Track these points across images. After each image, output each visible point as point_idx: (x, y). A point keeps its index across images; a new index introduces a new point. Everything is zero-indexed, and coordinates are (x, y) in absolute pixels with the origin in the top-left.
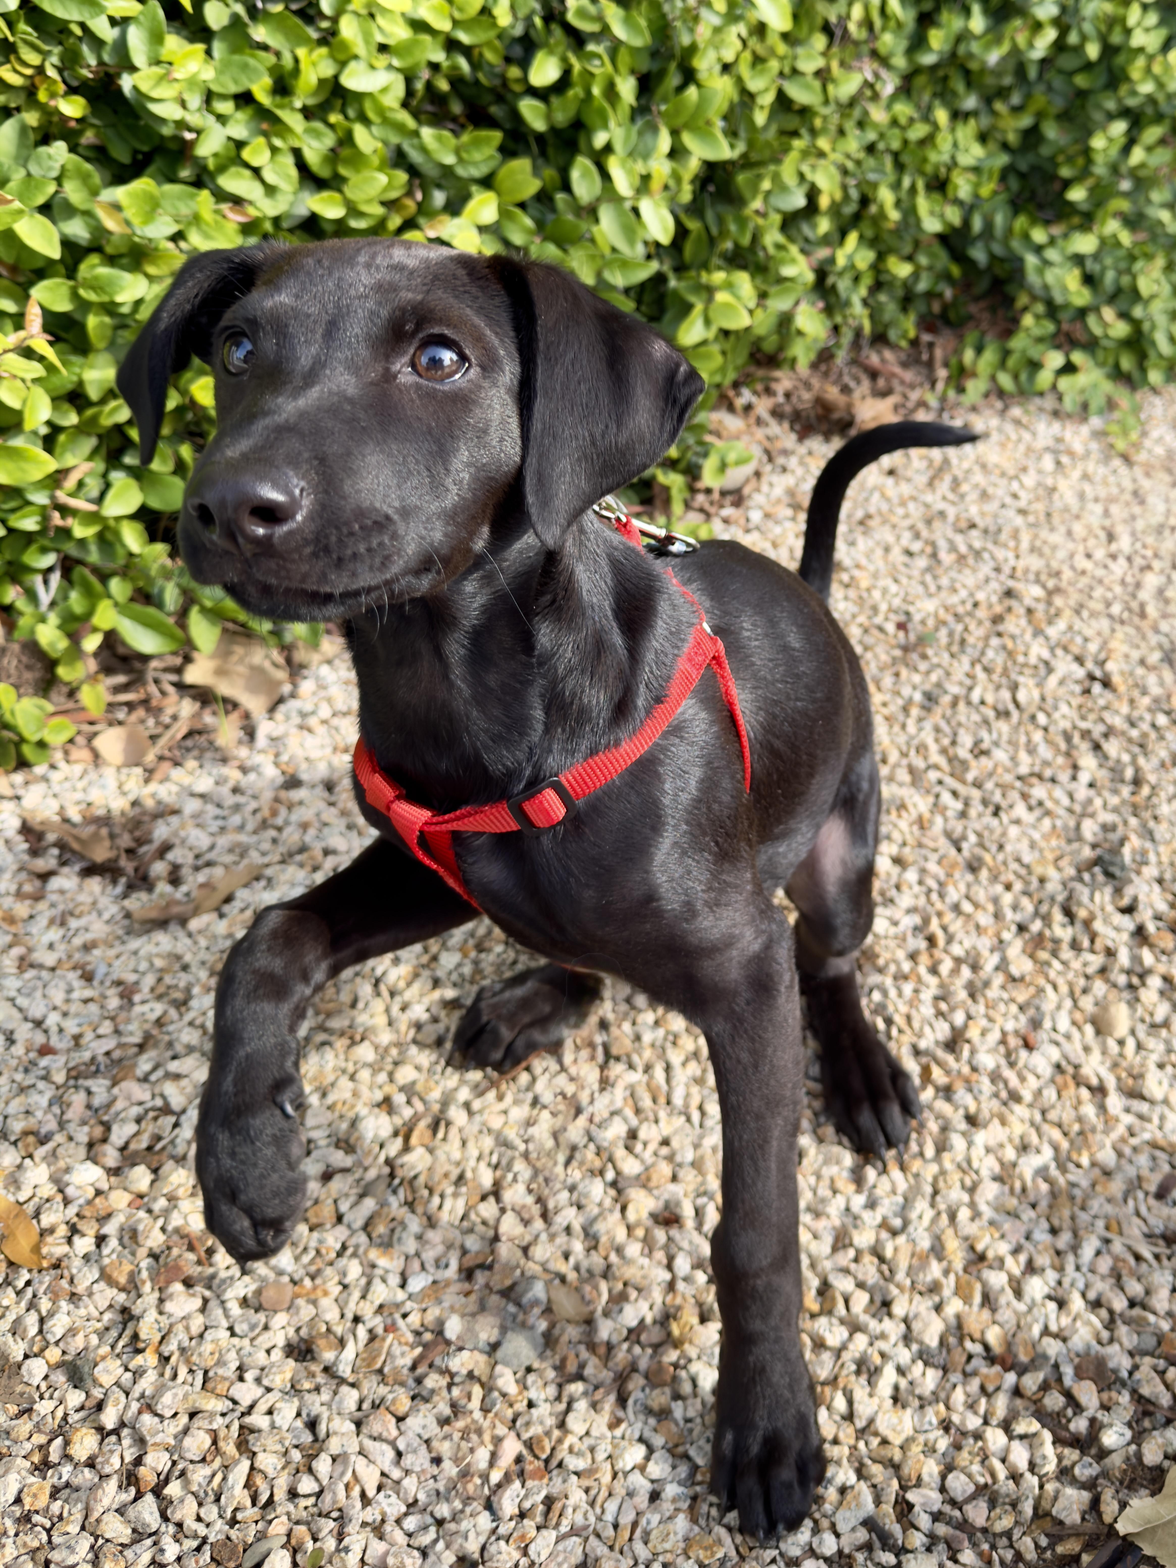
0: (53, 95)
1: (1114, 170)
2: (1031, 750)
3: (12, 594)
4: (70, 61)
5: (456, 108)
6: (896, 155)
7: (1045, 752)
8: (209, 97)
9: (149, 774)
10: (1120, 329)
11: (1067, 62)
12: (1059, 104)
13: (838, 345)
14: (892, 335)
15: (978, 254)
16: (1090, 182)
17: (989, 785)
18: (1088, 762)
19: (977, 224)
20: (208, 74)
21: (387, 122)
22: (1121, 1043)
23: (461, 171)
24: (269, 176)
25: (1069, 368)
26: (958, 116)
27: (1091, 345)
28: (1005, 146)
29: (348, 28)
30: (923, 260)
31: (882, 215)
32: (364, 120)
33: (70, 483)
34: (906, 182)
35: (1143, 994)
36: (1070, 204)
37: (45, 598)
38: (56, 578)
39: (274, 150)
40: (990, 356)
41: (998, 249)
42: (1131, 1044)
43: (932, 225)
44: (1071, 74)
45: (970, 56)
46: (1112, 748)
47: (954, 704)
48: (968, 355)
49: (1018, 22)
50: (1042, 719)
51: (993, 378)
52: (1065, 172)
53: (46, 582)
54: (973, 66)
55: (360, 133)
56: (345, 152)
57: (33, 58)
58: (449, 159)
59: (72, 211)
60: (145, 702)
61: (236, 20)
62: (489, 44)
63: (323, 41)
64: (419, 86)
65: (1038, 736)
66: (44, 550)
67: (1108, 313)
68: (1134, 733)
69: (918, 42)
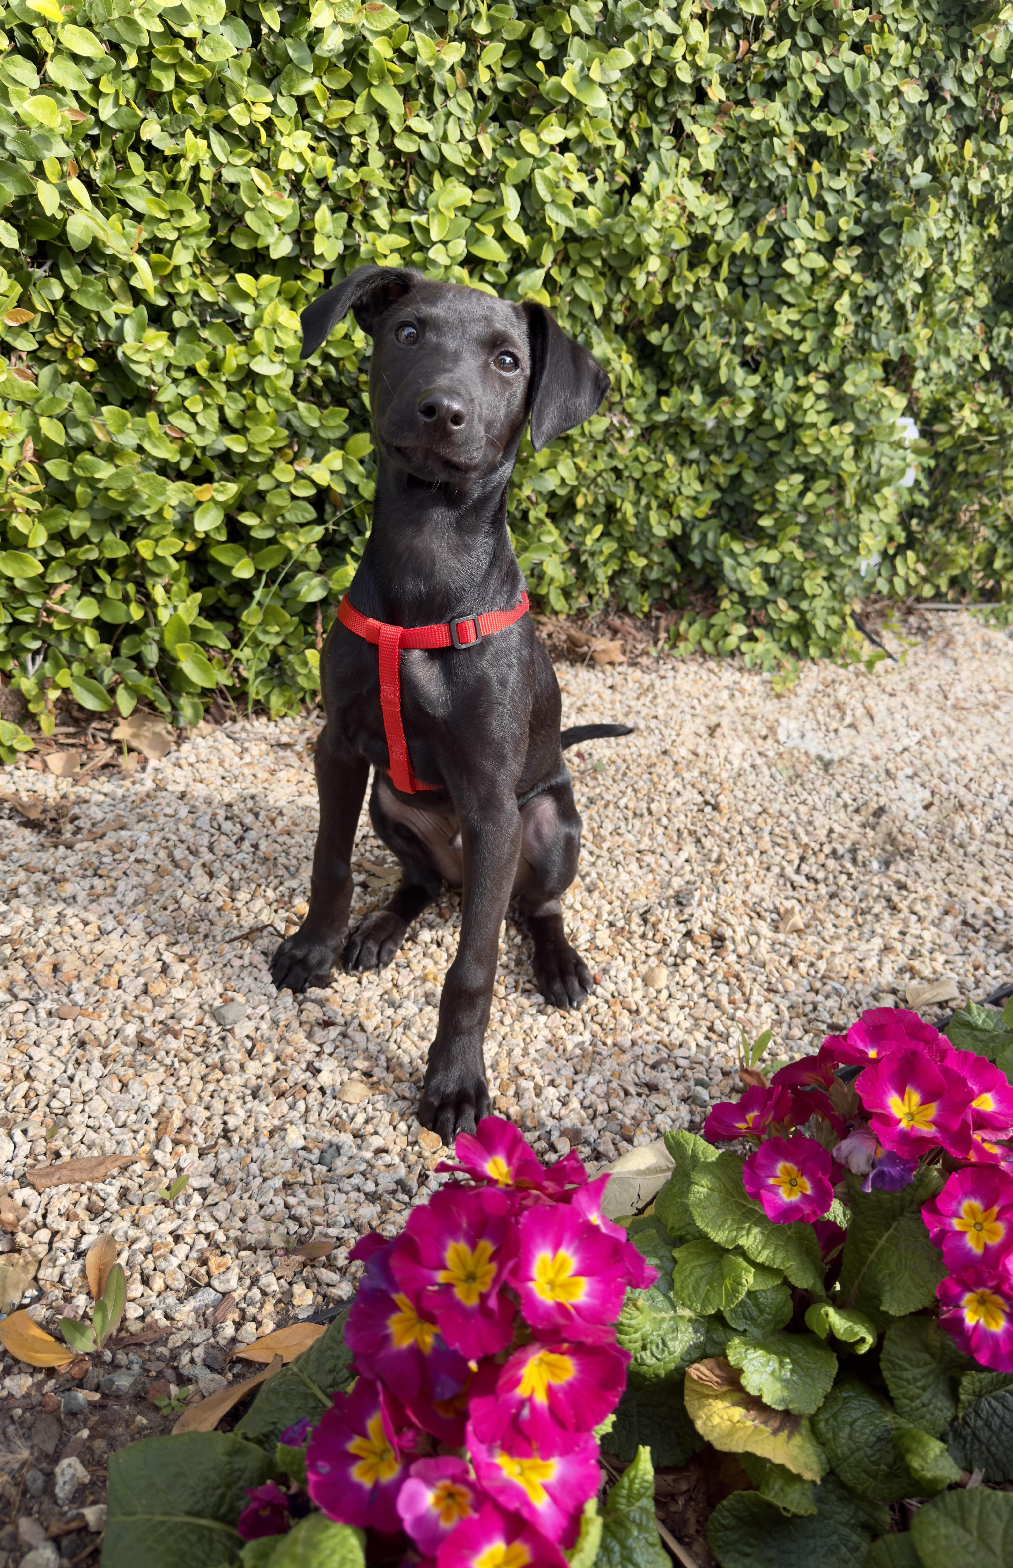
0: (77, 356)
1: (794, 507)
2: (652, 837)
3: (11, 665)
4: (89, 335)
5: (327, 399)
6: (637, 481)
7: (661, 839)
8: (169, 368)
9: (76, 782)
10: (791, 617)
11: (763, 432)
12: (757, 461)
13: (591, 608)
14: (631, 608)
15: (696, 559)
16: (776, 515)
17: (617, 852)
18: (690, 849)
19: (695, 538)
20: (170, 352)
21: (278, 397)
22: (659, 991)
23: (322, 434)
24: (200, 419)
25: (751, 638)
26: (684, 462)
27: (770, 626)
28: (718, 486)
29: (259, 336)
30: (656, 558)
31: (625, 521)
32: (265, 395)
33: (57, 595)
34: (644, 501)
35: (682, 968)
36: (762, 529)
37: (31, 669)
38: (39, 659)
39: (206, 406)
40: (697, 627)
41: (709, 556)
42: (665, 993)
43: (660, 531)
44: (765, 440)
45: (692, 419)
46: (708, 842)
47: (606, 806)
48: (683, 626)
49: (725, 398)
50: (665, 821)
51: (699, 643)
52: (759, 507)
53: (33, 660)
54: (696, 428)
55: (261, 403)
56: (250, 413)
57: (67, 332)
58: (315, 424)
59: (77, 423)
60: (84, 746)
61: (192, 325)
62: (348, 358)
63: (243, 343)
64: (303, 380)
65: (659, 831)
66: (35, 637)
67: (782, 604)
68: (727, 836)
69: (655, 407)
